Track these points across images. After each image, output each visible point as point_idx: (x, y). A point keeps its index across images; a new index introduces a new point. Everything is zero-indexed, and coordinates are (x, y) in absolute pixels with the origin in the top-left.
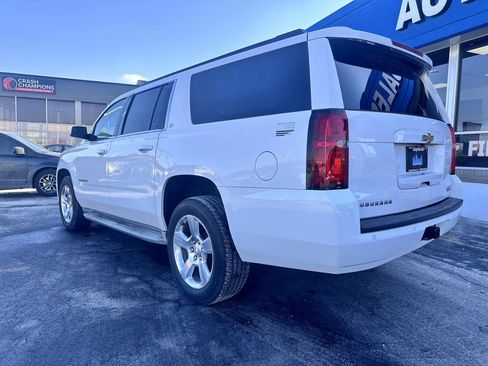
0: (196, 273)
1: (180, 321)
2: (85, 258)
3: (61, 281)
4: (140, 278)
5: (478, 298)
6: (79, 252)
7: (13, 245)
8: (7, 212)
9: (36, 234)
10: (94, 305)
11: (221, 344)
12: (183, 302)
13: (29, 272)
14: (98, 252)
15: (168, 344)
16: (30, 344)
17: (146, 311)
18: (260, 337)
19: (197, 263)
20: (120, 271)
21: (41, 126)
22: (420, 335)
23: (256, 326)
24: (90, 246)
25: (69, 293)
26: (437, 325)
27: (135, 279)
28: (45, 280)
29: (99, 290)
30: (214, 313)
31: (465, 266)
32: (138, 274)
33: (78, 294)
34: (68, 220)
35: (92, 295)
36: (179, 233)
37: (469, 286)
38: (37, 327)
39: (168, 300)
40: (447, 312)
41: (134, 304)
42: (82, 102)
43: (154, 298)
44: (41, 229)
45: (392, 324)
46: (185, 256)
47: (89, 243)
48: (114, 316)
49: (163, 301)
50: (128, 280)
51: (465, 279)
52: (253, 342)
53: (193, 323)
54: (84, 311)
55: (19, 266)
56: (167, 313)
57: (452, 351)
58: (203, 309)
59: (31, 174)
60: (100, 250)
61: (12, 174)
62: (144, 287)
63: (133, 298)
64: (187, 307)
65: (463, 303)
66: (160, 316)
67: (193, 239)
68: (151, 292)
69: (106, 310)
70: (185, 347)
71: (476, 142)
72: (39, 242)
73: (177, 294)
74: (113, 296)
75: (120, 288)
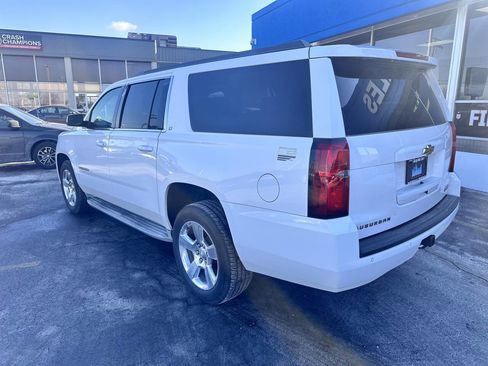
0: (202, 274)
1: (190, 323)
2: (93, 248)
3: (74, 278)
4: (148, 273)
5: (467, 289)
6: (87, 241)
7: (21, 234)
8: (9, 190)
9: (42, 220)
10: (108, 306)
11: (229, 349)
12: (191, 300)
13: (41, 267)
14: (105, 242)
15: (180, 350)
16: (53, 355)
17: (157, 313)
18: (264, 341)
19: (203, 265)
20: (129, 264)
21: (31, 86)
22: (412, 335)
23: (260, 328)
24: (96, 233)
25: (82, 293)
26: (428, 323)
27: (144, 274)
28: (58, 278)
29: (110, 288)
30: (220, 313)
31: (457, 249)
32: (146, 268)
33: (91, 294)
34: (72, 204)
35: (105, 295)
36: (184, 236)
37: (460, 274)
38: (57, 334)
39: (176, 299)
40: (437, 306)
41: (145, 304)
42: (72, 59)
43: (164, 296)
44: (45, 212)
45: (386, 322)
46: (191, 258)
47: (95, 230)
48: (128, 318)
49: (173, 300)
50: (137, 275)
51: (456, 266)
52: (258, 346)
53: (201, 326)
54: (99, 314)
55: (30, 261)
56: (177, 314)
57: (439, 353)
58: (211, 309)
59: (28, 147)
60: (106, 238)
61: (9, 148)
62: (152, 283)
63: (144, 298)
64: (195, 307)
65: (453, 296)
66: (170, 319)
67: (197, 243)
68: (160, 290)
69: (119, 312)
70: (196, 354)
71: (477, 112)
72: (46, 229)
73: (184, 291)
74: (125, 295)
75: (131, 286)
